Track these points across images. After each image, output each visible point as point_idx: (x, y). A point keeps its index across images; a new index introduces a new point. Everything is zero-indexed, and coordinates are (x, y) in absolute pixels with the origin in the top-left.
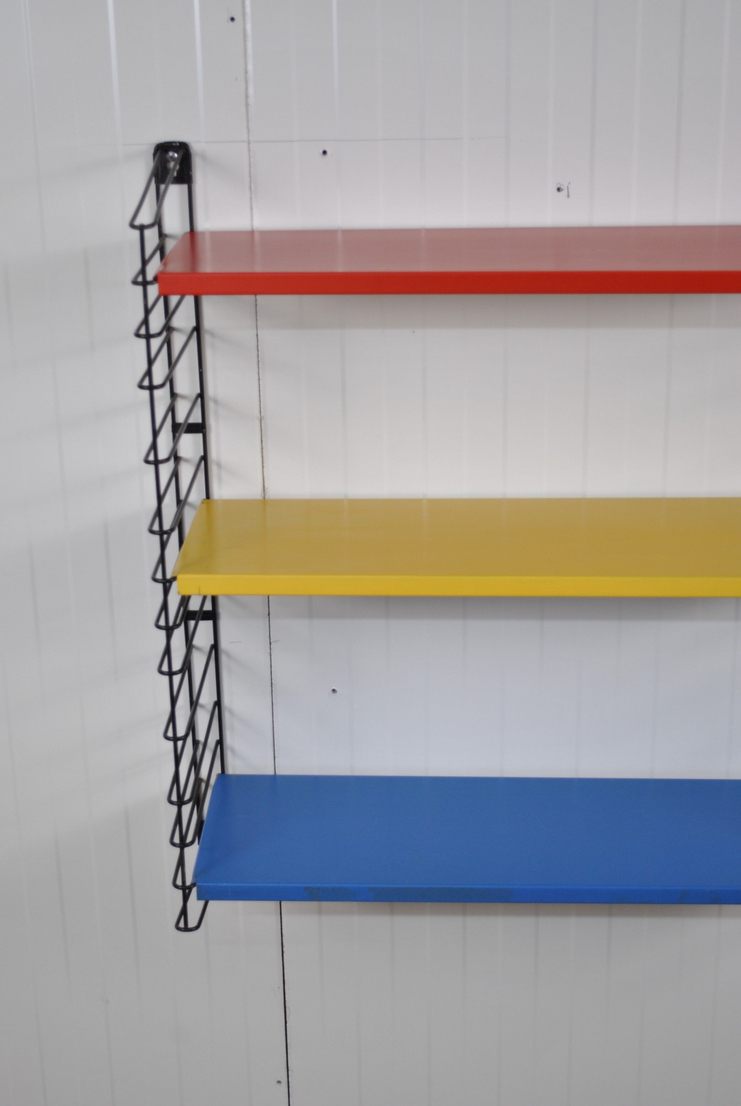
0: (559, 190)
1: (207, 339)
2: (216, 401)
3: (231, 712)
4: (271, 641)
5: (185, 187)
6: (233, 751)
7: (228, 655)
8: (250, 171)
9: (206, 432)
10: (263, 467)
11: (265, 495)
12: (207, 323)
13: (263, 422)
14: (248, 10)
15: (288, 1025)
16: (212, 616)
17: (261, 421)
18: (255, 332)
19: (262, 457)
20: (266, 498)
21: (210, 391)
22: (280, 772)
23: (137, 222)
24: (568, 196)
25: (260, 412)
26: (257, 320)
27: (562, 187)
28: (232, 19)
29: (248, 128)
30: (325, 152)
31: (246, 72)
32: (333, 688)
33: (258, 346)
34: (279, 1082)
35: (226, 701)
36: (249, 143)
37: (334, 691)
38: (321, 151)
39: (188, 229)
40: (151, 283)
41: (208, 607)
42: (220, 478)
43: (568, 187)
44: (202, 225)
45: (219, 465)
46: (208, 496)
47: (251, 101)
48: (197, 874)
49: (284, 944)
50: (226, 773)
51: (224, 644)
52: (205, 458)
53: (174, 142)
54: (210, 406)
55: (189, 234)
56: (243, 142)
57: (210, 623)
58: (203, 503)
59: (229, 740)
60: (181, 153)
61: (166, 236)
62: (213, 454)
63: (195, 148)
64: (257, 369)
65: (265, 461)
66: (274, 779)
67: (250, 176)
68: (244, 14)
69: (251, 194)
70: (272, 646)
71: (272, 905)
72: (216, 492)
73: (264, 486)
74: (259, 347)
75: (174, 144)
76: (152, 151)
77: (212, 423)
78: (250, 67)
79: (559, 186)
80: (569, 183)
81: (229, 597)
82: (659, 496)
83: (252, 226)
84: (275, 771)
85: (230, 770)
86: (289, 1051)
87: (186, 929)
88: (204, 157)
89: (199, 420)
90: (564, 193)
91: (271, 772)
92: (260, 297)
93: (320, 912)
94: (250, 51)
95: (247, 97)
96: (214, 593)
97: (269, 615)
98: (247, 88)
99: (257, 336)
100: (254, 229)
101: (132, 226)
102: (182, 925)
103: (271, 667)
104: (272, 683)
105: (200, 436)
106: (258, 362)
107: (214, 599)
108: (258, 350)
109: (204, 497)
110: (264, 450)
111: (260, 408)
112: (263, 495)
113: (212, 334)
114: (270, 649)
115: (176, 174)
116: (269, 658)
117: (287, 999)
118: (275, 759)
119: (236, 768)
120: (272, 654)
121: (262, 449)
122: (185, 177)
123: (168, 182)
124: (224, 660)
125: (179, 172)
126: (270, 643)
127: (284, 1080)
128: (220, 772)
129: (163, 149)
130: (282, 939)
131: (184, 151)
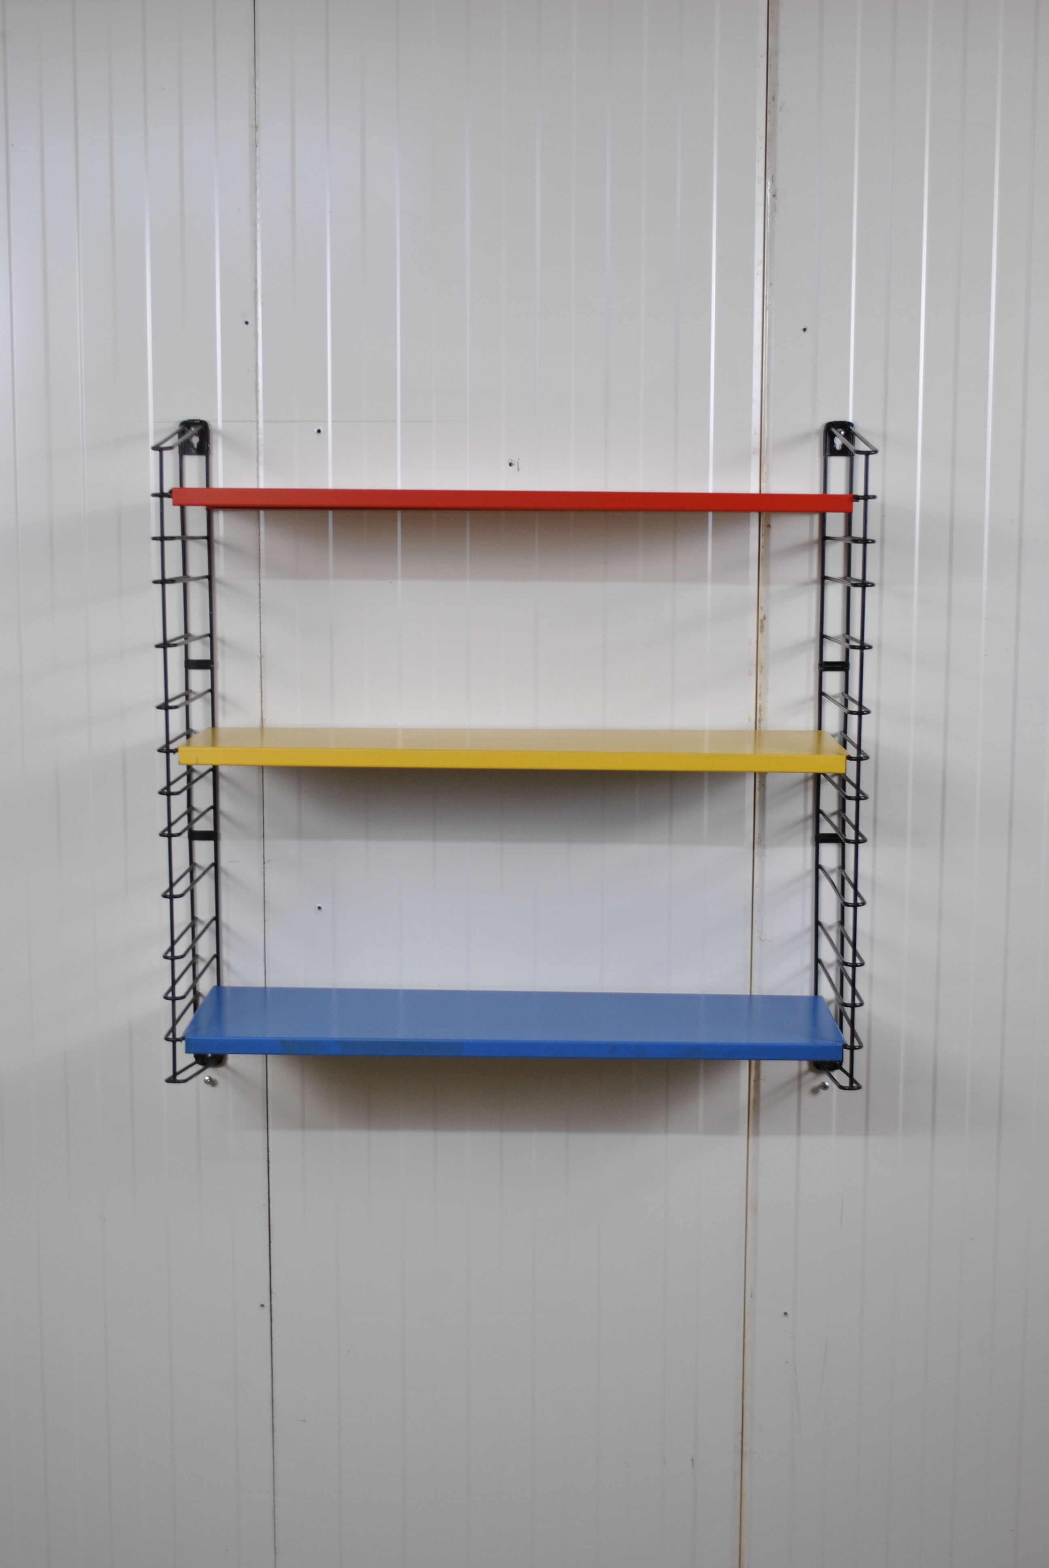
0: (511, 465)
1: (218, 588)
2: (223, 642)
3: (228, 928)
4: (266, 860)
5: (203, 458)
6: (228, 966)
7: (227, 874)
8: (258, 446)
9: (213, 667)
10: (262, 700)
12: (218, 571)
13: (262, 661)
14: (260, 316)
15: (271, 1244)
16: (213, 836)
17: (261, 659)
18: (258, 582)
19: (261, 692)
20: (264, 726)
21: (219, 630)
22: (270, 985)
24: (518, 470)
25: (261, 652)
26: (260, 571)
27: (513, 462)
28: (247, 323)
29: (257, 410)
30: (319, 431)
31: (257, 365)
32: (319, 905)
33: (260, 593)
34: (262, 1306)
35: (224, 918)
36: (257, 422)
37: (319, 908)
38: (316, 430)
40: (166, 495)
41: (208, 827)
42: (224, 708)
43: (518, 463)
44: (216, 485)
45: (224, 698)
46: (213, 724)
47: (260, 388)
48: (186, 1037)
49: (271, 1160)
50: (221, 984)
51: (223, 863)
52: (212, 690)
53: (196, 420)
54: (218, 646)
56: (253, 421)
57: (211, 843)
58: (208, 728)
59: (225, 949)
60: (201, 428)
62: (220, 688)
63: (212, 425)
64: (259, 614)
65: (263, 695)
66: (264, 992)
67: (258, 450)
68: (256, 319)
69: (257, 465)
70: (266, 865)
72: (221, 722)
73: (262, 718)
74: (261, 595)
75: (195, 421)
76: (178, 426)
77: (219, 661)
78: (260, 362)
79: (510, 461)
80: (519, 459)
81: (229, 818)
83: (258, 486)
84: (265, 983)
85: (226, 982)
86: (272, 1272)
87: (175, 1078)
88: (220, 434)
89: (209, 658)
90: (515, 467)
91: (263, 985)
94: (260, 348)
95: (257, 385)
97: (263, 836)
98: (257, 378)
99: (260, 584)
101: (154, 448)
103: (264, 885)
104: (264, 901)
105: (209, 672)
106: (260, 607)
107: (216, 822)
108: (260, 597)
109: (210, 726)
110: (263, 685)
111: (261, 648)
112: (261, 724)
113: (222, 581)
114: (264, 868)
115: (196, 446)
116: (263, 877)
117: (271, 1218)
118: (265, 972)
119: (230, 980)
120: (265, 873)
121: (261, 684)
122: (203, 449)
123: (189, 453)
124: (223, 878)
125: (199, 445)
126: (264, 863)
127: (267, 1304)
128: (216, 984)
129: (187, 425)
130: (268, 1155)
131: (203, 429)
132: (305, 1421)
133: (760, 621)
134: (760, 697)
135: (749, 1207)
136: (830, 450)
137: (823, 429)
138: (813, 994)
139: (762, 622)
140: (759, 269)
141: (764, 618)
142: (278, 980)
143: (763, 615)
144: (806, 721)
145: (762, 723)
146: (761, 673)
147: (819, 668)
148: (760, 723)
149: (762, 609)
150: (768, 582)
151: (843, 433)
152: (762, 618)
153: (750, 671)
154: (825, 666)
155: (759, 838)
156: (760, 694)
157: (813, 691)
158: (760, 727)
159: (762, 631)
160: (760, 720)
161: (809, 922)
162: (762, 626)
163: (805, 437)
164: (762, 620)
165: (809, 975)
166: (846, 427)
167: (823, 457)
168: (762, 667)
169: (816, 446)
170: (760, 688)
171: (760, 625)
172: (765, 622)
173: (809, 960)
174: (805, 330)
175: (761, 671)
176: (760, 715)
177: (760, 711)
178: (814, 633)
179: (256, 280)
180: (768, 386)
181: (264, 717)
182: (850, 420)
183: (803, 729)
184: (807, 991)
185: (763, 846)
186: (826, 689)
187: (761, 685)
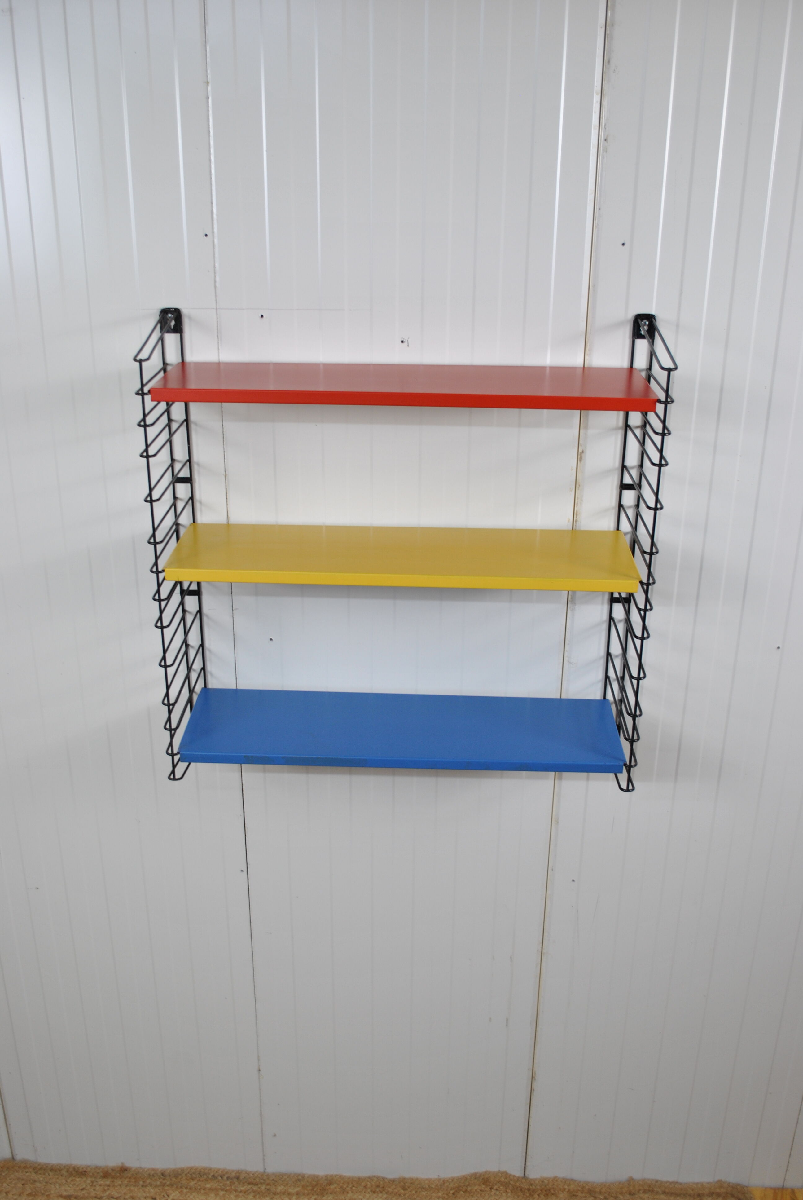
0: (402, 342)
1: (193, 427)
2: (198, 464)
3: (210, 651)
4: (234, 608)
5: (178, 335)
6: (211, 674)
7: (207, 616)
8: (217, 326)
9: (192, 483)
10: (227, 504)
11: (228, 521)
12: (193, 417)
13: (227, 477)
14: (215, 230)
15: (246, 838)
16: (198, 593)
17: (225, 477)
18: (222, 423)
19: (227, 498)
20: (229, 523)
21: (195, 458)
22: (239, 687)
23: (138, 358)
24: (408, 346)
25: (225, 471)
26: (222, 416)
27: (404, 340)
28: (206, 235)
29: (216, 300)
30: (262, 316)
31: (215, 267)
33: (223, 431)
34: (242, 871)
35: (207, 644)
36: (217, 309)
37: (271, 639)
38: (260, 315)
39: (180, 361)
40: (146, 394)
41: (194, 587)
42: (201, 511)
43: (408, 341)
44: (189, 358)
45: (201, 503)
46: (194, 521)
47: (218, 285)
48: (181, 747)
49: (244, 789)
50: (207, 687)
51: (205, 610)
52: (192, 498)
53: (172, 308)
54: (195, 468)
55: (181, 364)
56: (213, 309)
57: (196, 598)
58: (190, 525)
59: (209, 667)
60: (175, 314)
61: (167, 364)
62: (196, 496)
63: (185, 311)
64: (223, 445)
65: (228, 501)
66: (236, 692)
67: (218, 330)
68: (213, 232)
69: (218, 340)
70: (234, 612)
71: (236, 766)
72: (200, 519)
73: (228, 516)
75: (171, 310)
76: (159, 313)
77: (196, 477)
78: (217, 265)
79: (402, 340)
80: (409, 338)
81: (208, 582)
82: (464, 527)
83: (219, 359)
84: (237, 687)
85: (210, 686)
86: (247, 853)
87: (174, 779)
88: (190, 318)
89: (189, 476)
90: (405, 344)
91: (234, 688)
92: (224, 404)
93: (264, 771)
94: (217, 255)
95: (215, 282)
96: (199, 581)
97: (232, 593)
98: (215, 277)
99: (223, 425)
100: (220, 361)
101: (135, 360)
102: (172, 777)
103: (233, 624)
104: (234, 636)
105: (189, 485)
106: (224, 441)
107: (199, 584)
108: (223, 434)
109: (192, 522)
110: (228, 494)
111: (225, 469)
112: (227, 521)
113: (196, 424)
114: (233, 614)
115: (172, 327)
116: (232, 620)
117: (246, 822)
118: (236, 678)
119: (212, 684)
120: (234, 617)
121: (226, 493)
122: (178, 329)
123: (168, 332)
124: (205, 619)
125: (175, 326)
126: (233, 610)
127: (245, 869)
128: (203, 686)
129: (164, 312)
130: (242, 787)
131: (177, 314)
132: (271, 933)
133: (579, 454)
134: (577, 505)
135: (554, 820)
136: (637, 334)
137: (633, 319)
138: (602, 698)
139: (581, 455)
140: (591, 197)
141: (583, 452)
142: (245, 684)
143: (582, 450)
144: (607, 523)
145: (577, 523)
146: (578, 489)
147: (620, 489)
148: (576, 523)
149: (581, 445)
150: (586, 427)
151: (647, 323)
152: (581, 452)
153: (570, 488)
154: (624, 487)
155: (572, 598)
156: (577, 503)
157: (614, 503)
158: (576, 526)
159: (580, 461)
160: (576, 521)
161: (603, 652)
162: (581, 457)
163: (620, 324)
164: (581, 453)
165: (601, 685)
166: (650, 318)
167: (631, 340)
168: (579, 485)
169: (627, 331)
170: (577, 499)
171: (579, 457)
172: (583, 455)
173: (601, 676)
174: (623, 244)
175: (579, 488)
176: (576, 517)
177: (576, 515)
178: (618, 464)
179: (212, 203)
180: (594, 286)
181: (229, 515)
182: (653, 313)
183: (606, 529)
184: (598, 696)
185: (574, 603)
186: (624, 502)
187: (578, 498)
